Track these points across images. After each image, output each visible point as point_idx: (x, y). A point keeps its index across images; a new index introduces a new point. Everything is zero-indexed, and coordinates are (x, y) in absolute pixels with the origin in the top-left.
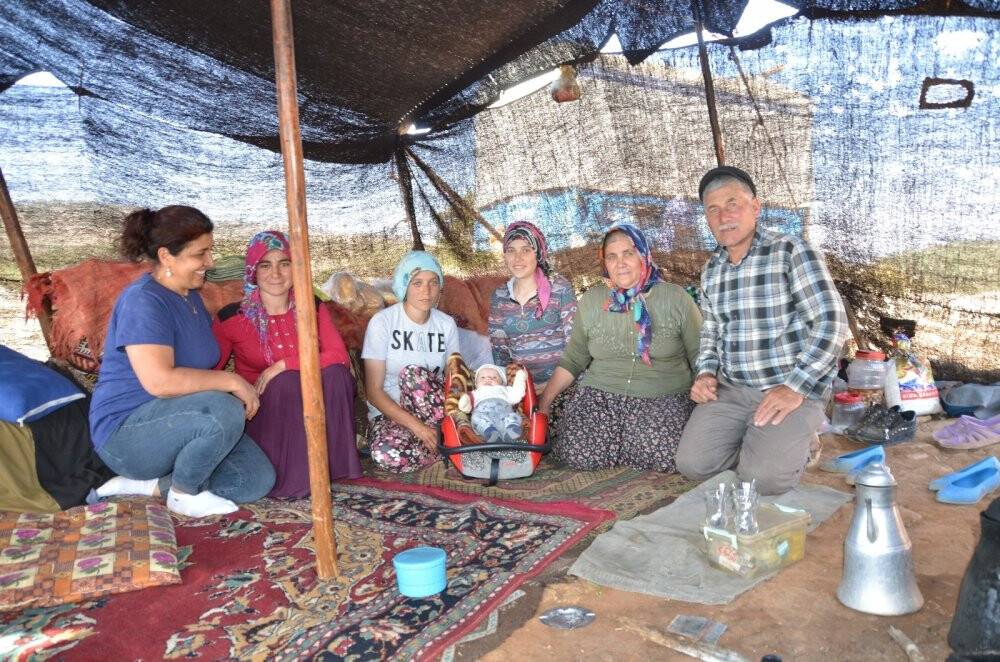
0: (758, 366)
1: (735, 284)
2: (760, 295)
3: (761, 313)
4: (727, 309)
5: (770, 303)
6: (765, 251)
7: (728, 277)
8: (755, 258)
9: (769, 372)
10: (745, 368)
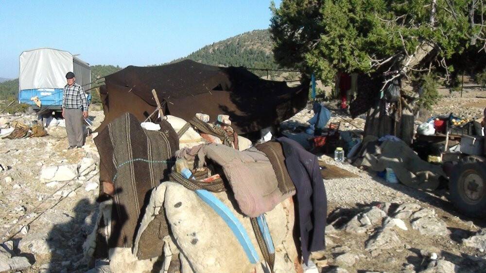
0: (71, 103)
1: (69, 90)
2: (73, 93)
3: (73, 95)
4: (67, 94)
5: (74, 94)
6: (75, 86)
7: (68, 89)
8: (73, 87)
9: (72, 105)
10: (69, 103)
